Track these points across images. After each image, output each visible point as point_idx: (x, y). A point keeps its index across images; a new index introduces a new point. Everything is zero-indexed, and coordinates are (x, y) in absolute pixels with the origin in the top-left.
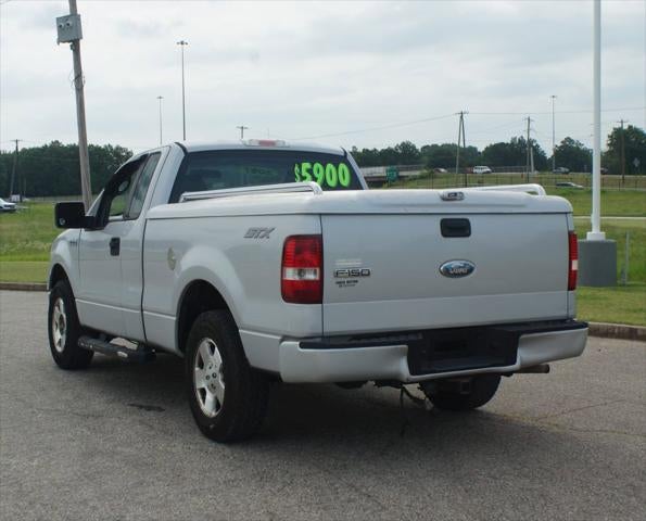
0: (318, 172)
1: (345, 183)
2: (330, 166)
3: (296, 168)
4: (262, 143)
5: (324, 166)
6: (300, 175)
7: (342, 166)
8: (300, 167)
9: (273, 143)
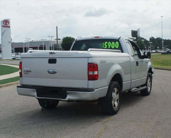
0: (109, 44)
1: (117, 47)
2: (113, 43)
3: (103, 44)
4: (95, 37)
5: (111, 43)
6: (104, 45)
7: (117, 43)
8: (104, 43)
9: (98, 37)
